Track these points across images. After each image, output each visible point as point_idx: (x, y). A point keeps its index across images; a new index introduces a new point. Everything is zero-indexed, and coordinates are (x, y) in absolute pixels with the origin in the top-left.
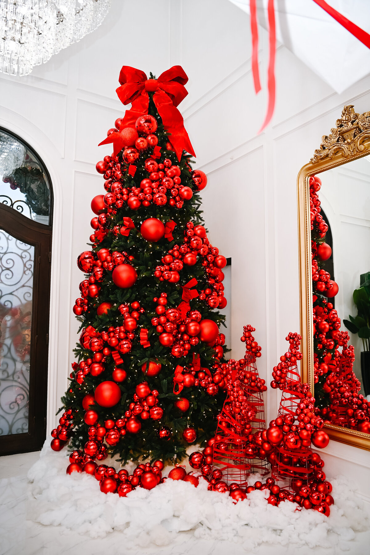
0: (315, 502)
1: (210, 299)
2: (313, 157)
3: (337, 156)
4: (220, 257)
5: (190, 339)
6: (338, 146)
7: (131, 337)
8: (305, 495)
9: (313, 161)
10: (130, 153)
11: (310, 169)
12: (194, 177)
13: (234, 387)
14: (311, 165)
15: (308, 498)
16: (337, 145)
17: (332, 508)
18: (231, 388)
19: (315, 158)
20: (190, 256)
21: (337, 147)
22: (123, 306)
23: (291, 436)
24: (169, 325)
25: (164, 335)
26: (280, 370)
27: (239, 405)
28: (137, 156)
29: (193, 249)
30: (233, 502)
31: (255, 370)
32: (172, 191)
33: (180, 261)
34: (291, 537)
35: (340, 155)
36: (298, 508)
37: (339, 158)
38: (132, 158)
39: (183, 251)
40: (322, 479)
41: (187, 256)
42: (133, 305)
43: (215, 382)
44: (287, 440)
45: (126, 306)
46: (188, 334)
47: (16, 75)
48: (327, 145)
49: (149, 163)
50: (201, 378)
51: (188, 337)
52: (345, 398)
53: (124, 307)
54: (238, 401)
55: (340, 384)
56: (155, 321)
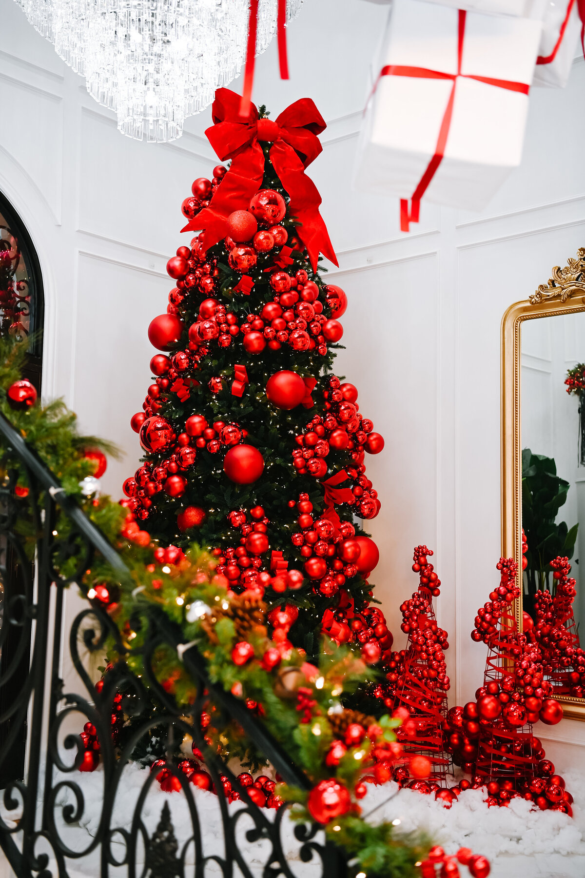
0: (553, 798)
1: (363, 503)
2: (534, 294)
3: (574, 300)
4: (375, 436)
5: (345, 568)
6: (579, 286)
7: (257, 565)
8: (538, 791)
9: (533, 300)
10: (243, 255)
11: (525, 309)
12: (329, 298)
13: (427, 639)
14: (528, 304)
15: (543, 794)
16: (577, 284)
17: (573, 806)
18: (423, 641)
19: (538, 296)
20: (339, 435)
21: (576, 288)
22: (236, 514)
23: (513, 707)
24: (321, 546)
25: (313, 561)
26: (490, 613)
27: (437, 665)
28: (254, 260)
29: (342, 422)
30: (445, 806)
31: (433, 616)
32: (312, 326)
33: (324, 442)
34: (533, 843)
35: (579, 299)
36: (534, 808)
37: (577, 302)
38: (246, 263)
39: (330, 425)
40: (550, 772)
41: (335, 434)
42: (254, 512)
43: (377, 635)
44: (508, 713)
45: (240, 514)
46: (342, 559)
47: (141, 140)
48: (560, 282)
49: (278, 278)
50: (357, 630)
51: (342, 565)
52: (567, 657)
53: (237, 516)
54: (435, 659)
55: (558, 635)
56: (298, 538)
